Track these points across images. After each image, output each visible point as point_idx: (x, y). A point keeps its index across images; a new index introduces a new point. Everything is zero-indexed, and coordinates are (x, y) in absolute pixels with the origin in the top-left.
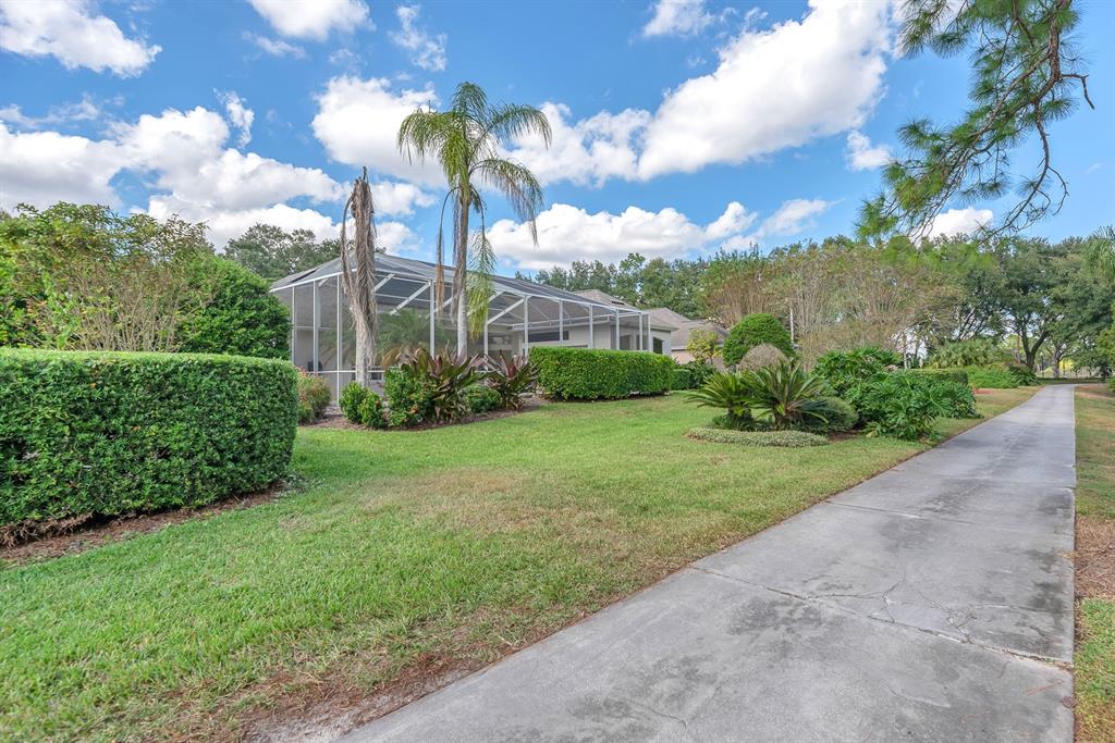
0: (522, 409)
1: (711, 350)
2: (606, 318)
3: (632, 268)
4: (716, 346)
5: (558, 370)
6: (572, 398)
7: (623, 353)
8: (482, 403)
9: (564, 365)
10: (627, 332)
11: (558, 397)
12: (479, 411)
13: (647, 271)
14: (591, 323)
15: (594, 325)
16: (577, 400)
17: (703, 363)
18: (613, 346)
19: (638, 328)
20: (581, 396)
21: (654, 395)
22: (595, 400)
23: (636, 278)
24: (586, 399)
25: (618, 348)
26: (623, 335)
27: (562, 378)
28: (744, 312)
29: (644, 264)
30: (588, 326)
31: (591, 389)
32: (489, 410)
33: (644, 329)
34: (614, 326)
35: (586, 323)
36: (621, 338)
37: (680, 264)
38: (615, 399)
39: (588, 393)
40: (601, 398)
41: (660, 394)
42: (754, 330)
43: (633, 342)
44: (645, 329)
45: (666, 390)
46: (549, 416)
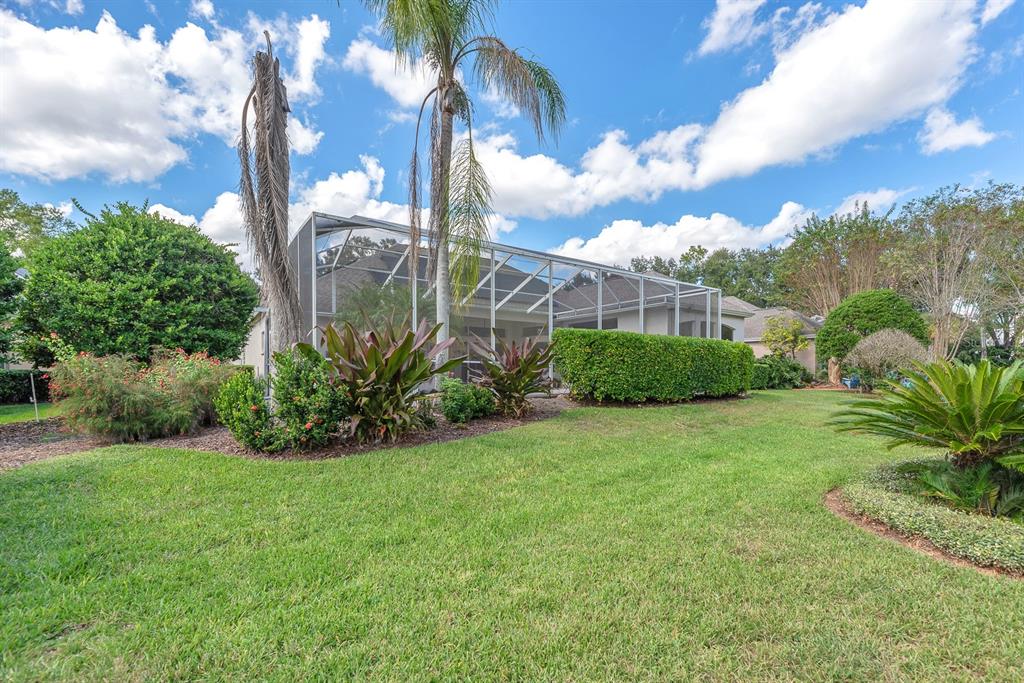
0: (528, 415)
1: (795, 341)
2: (662, 300)
3: (693, 262)
4: (801, 337)
5: (588, 361)
6: (609, 401)
7: (685, 339)
8: (462, 409)
9: (599, 354)
10: (688, 318)
11: (588, 399)
12: (456, 420)
13: (709, 263)
14: (642, 307)
15: (646, 310)
16: (618, 403)
17: (782, 356)
18: (671, 330)
19: (704, 313)
20: (622, 398)
21: (726, 397)
22: (644, 404)
23: (697, 272)
24: (628, 403)
25: (677, 333)
26: (685, 320)
27: (595, 371)
28: (843, 294)
29: (706, 256)
30: (638, 311)
31: (636, 388)
32: (473, 418)
33: (712, 313)
34: (673, 310)
35: (636, 307)
36: (681, 325)
37: (747, 254)
38: (672, 402)
39: (632, 394)
40: (651, 401)
41: (735, 396)
42: (868, 312)
43: (697, 329)
44: (714, 314)
45: (742, 390)
46: (564, 430)
